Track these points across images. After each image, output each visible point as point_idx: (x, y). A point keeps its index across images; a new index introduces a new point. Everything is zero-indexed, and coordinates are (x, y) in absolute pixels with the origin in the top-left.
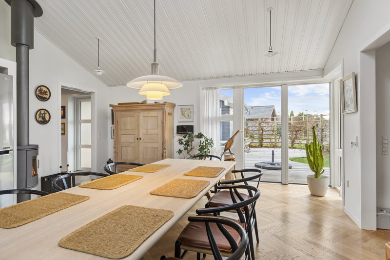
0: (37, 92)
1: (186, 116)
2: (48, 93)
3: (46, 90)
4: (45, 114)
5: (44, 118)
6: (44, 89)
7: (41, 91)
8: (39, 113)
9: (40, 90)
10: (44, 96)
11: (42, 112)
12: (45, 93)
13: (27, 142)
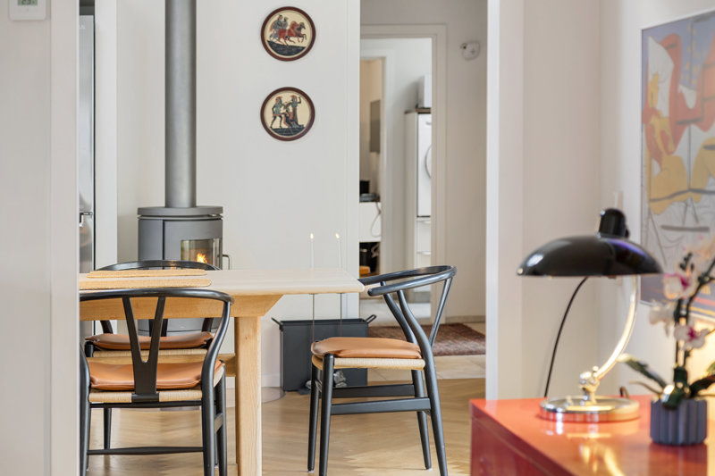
2: (307, 31)
3: (299, 19)
4: (294, 103)
5: (291, 119)
6: (293, 17)
7: (281, 30)
8: (273, 102)
9: (278, 24)
10: (295, 41)
11: (286, 97)
12: (297, 30)
13: (183, 197)
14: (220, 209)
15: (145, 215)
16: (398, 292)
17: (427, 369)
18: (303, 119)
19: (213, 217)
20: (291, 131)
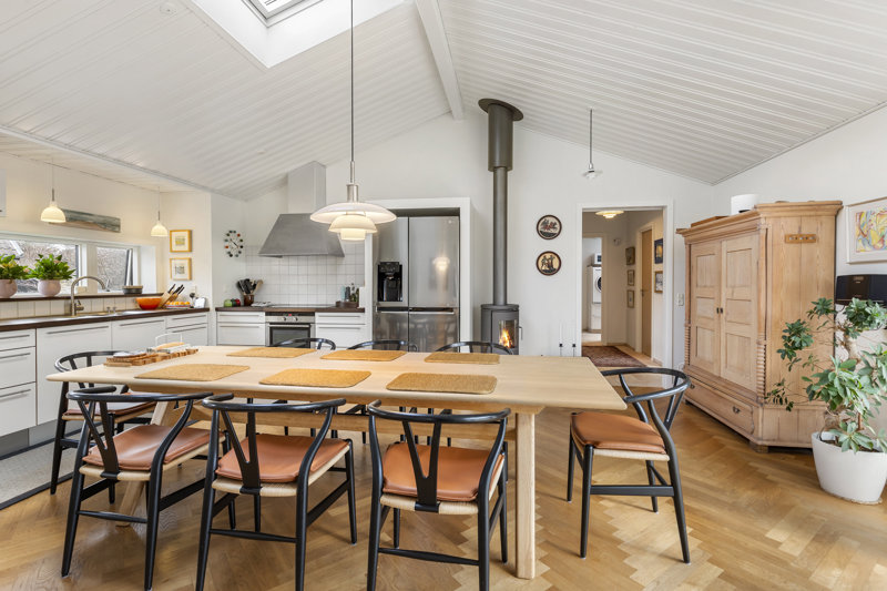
0: (540, 227)
1: (875, 239)
2: (557, 226)
3: (554, 221)
4: (552, 259)
5: (550, 266)
6: (551, 220)
7: (546, 225)
8: (542, 258)
9: (544, 223)
10: (552, 231)
11: (548, 256)
12: (553, 226)
13: (501, 300)
14: (518, 306)
15: (484, 308)
16: (649, 402)
17: (671, 464)
18: (556, 266)
19: (515, 310)
20: (550, 271)
